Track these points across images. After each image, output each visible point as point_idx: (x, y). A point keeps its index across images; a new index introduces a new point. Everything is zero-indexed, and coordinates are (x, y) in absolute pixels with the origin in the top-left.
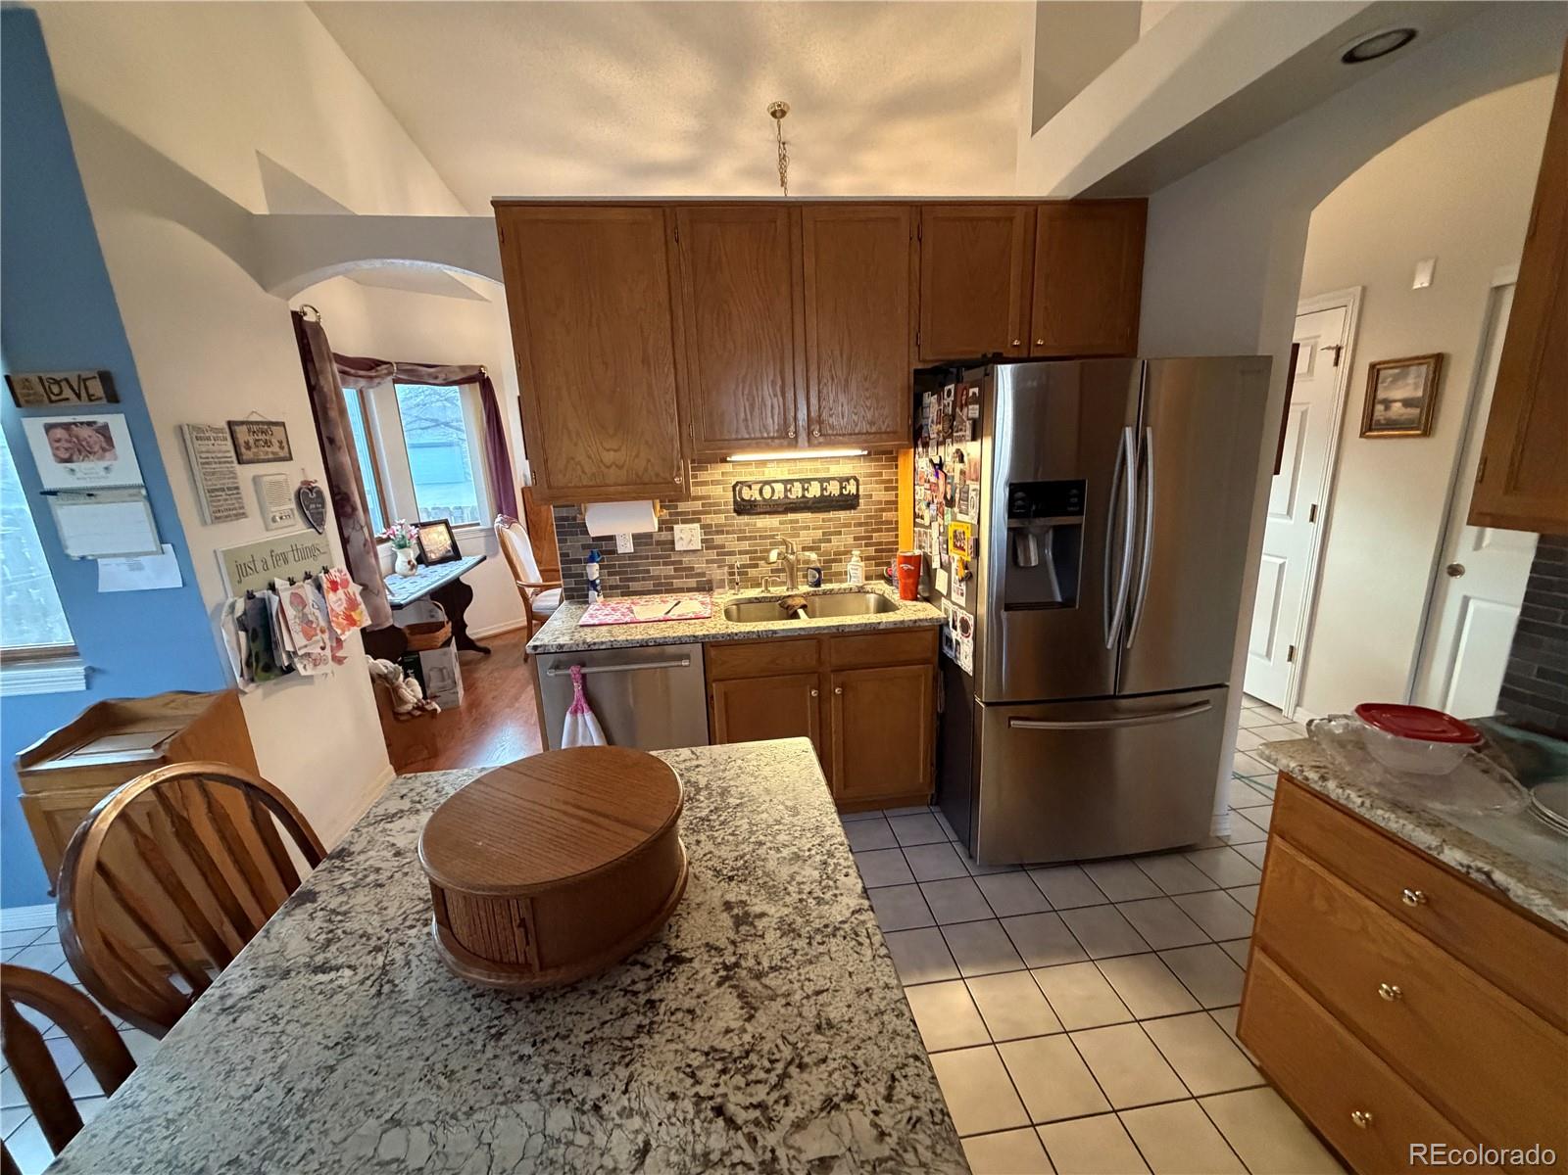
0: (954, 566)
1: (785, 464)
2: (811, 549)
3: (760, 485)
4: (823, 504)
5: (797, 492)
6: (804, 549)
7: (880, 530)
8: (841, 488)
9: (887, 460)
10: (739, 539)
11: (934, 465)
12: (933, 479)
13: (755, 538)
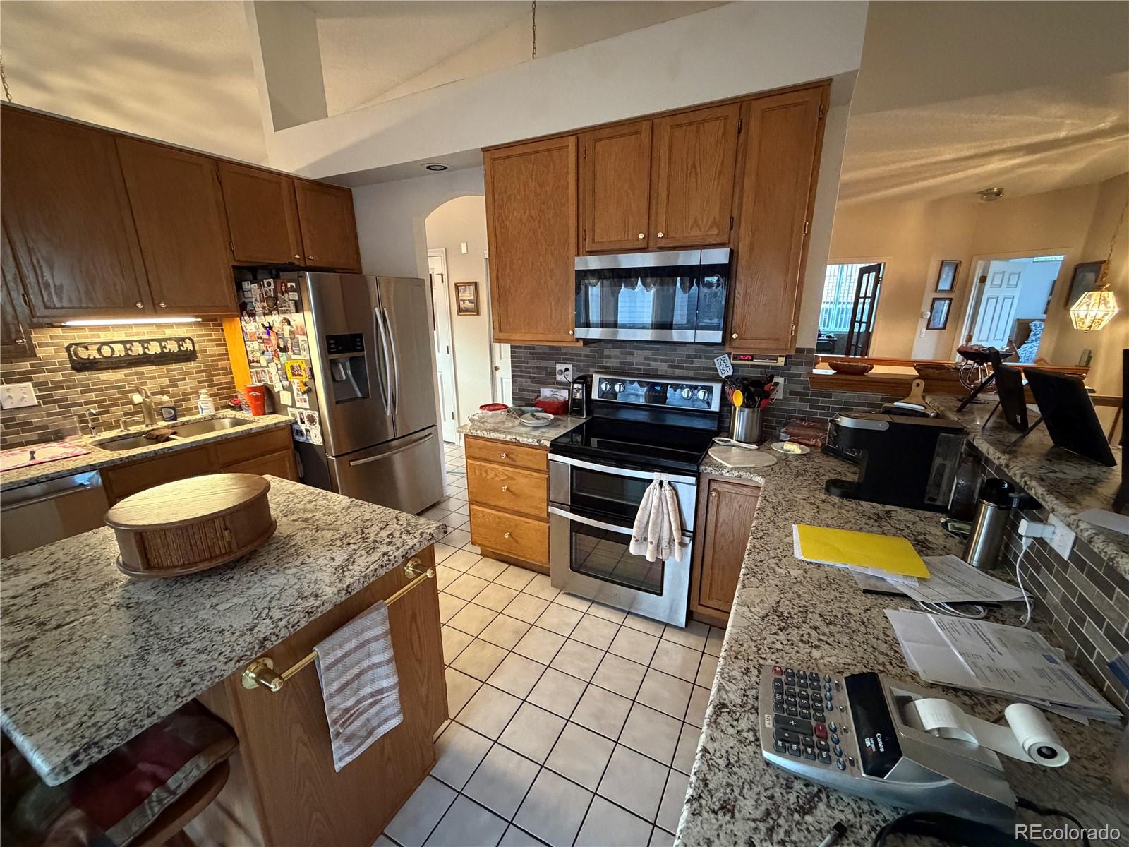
0: (295, 387)
1: (121, 329)
2: (161, 393)
3: (97, 346)
4: (163, 359)
5: (137, 350)
6: (154, 394)
7: (219, 375)
8: (179, 346)
9: (214, 325)
10: (82, 392)
11: (265, 327)
12: (265, 336)
13: (101, 389)
